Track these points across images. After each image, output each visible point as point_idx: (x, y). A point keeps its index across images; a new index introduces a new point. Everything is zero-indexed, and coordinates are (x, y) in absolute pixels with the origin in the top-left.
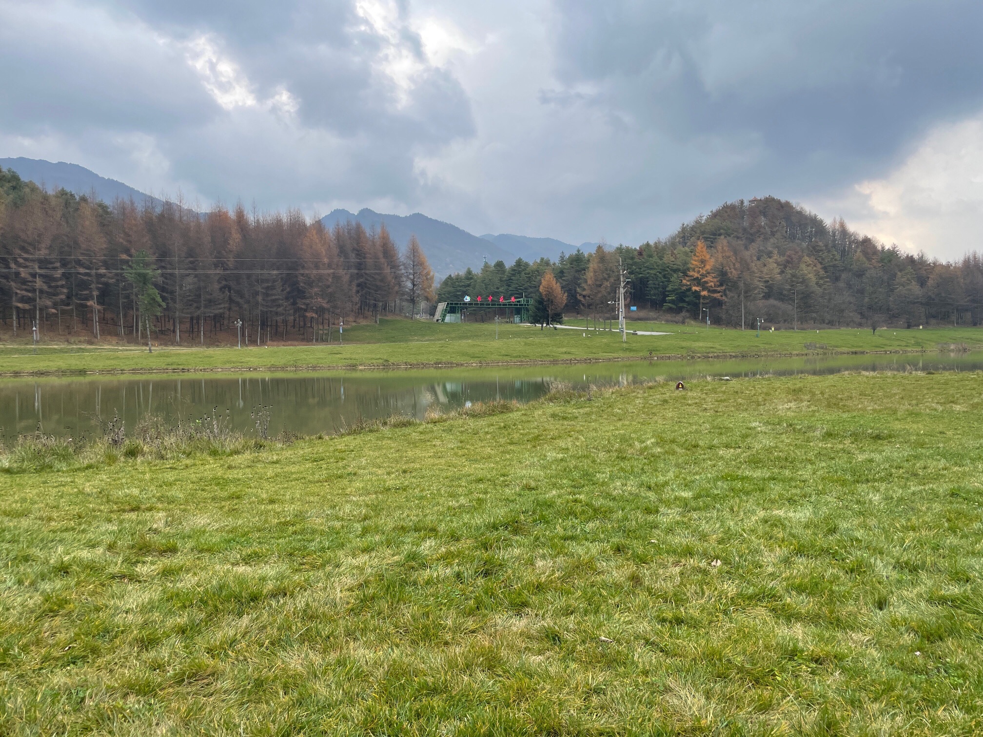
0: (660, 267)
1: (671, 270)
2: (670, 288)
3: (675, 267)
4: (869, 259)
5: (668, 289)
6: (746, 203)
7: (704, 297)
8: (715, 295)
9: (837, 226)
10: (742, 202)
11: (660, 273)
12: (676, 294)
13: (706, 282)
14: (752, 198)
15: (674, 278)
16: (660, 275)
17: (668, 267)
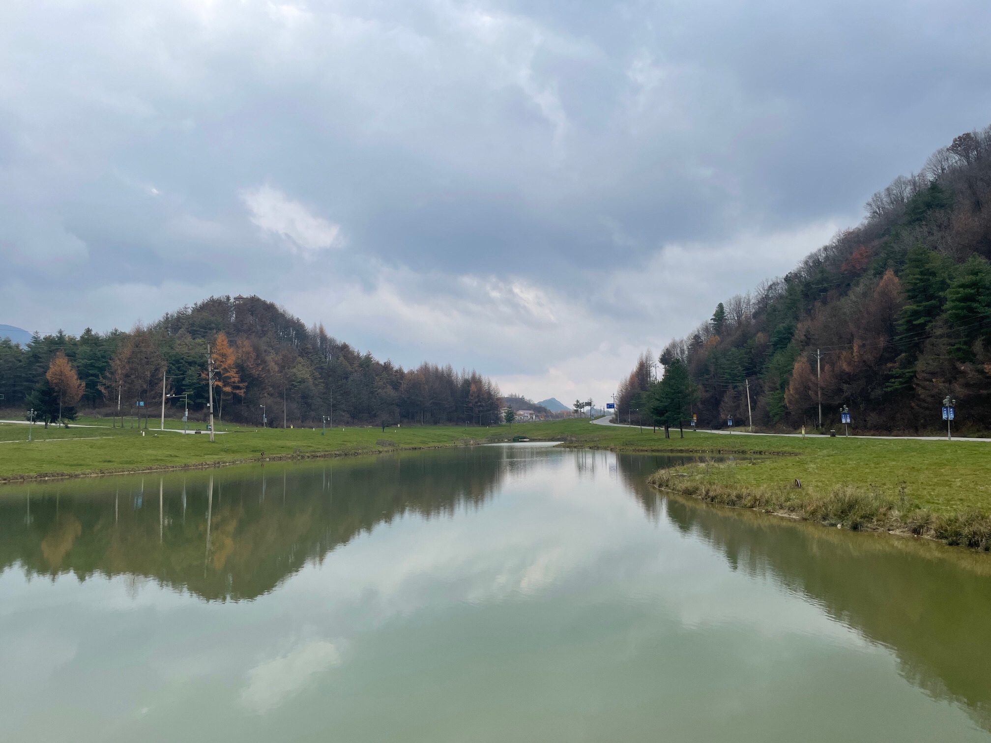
0: (173, 358)
1: (186, 362)
2: (187, 381)
3: (190, 359)
4: (351, 364)
5: (184, 383)
6: (232, 300)
7: (227, 394)
8: (238, 391)
9: (318, 330)
10: (228, 298)
11: (173, 365)
12: (194, 389)
13: (229, 378)
14: (237, 295)
15: (192, 371)
16: (174, 367)
17: (182, 359)
